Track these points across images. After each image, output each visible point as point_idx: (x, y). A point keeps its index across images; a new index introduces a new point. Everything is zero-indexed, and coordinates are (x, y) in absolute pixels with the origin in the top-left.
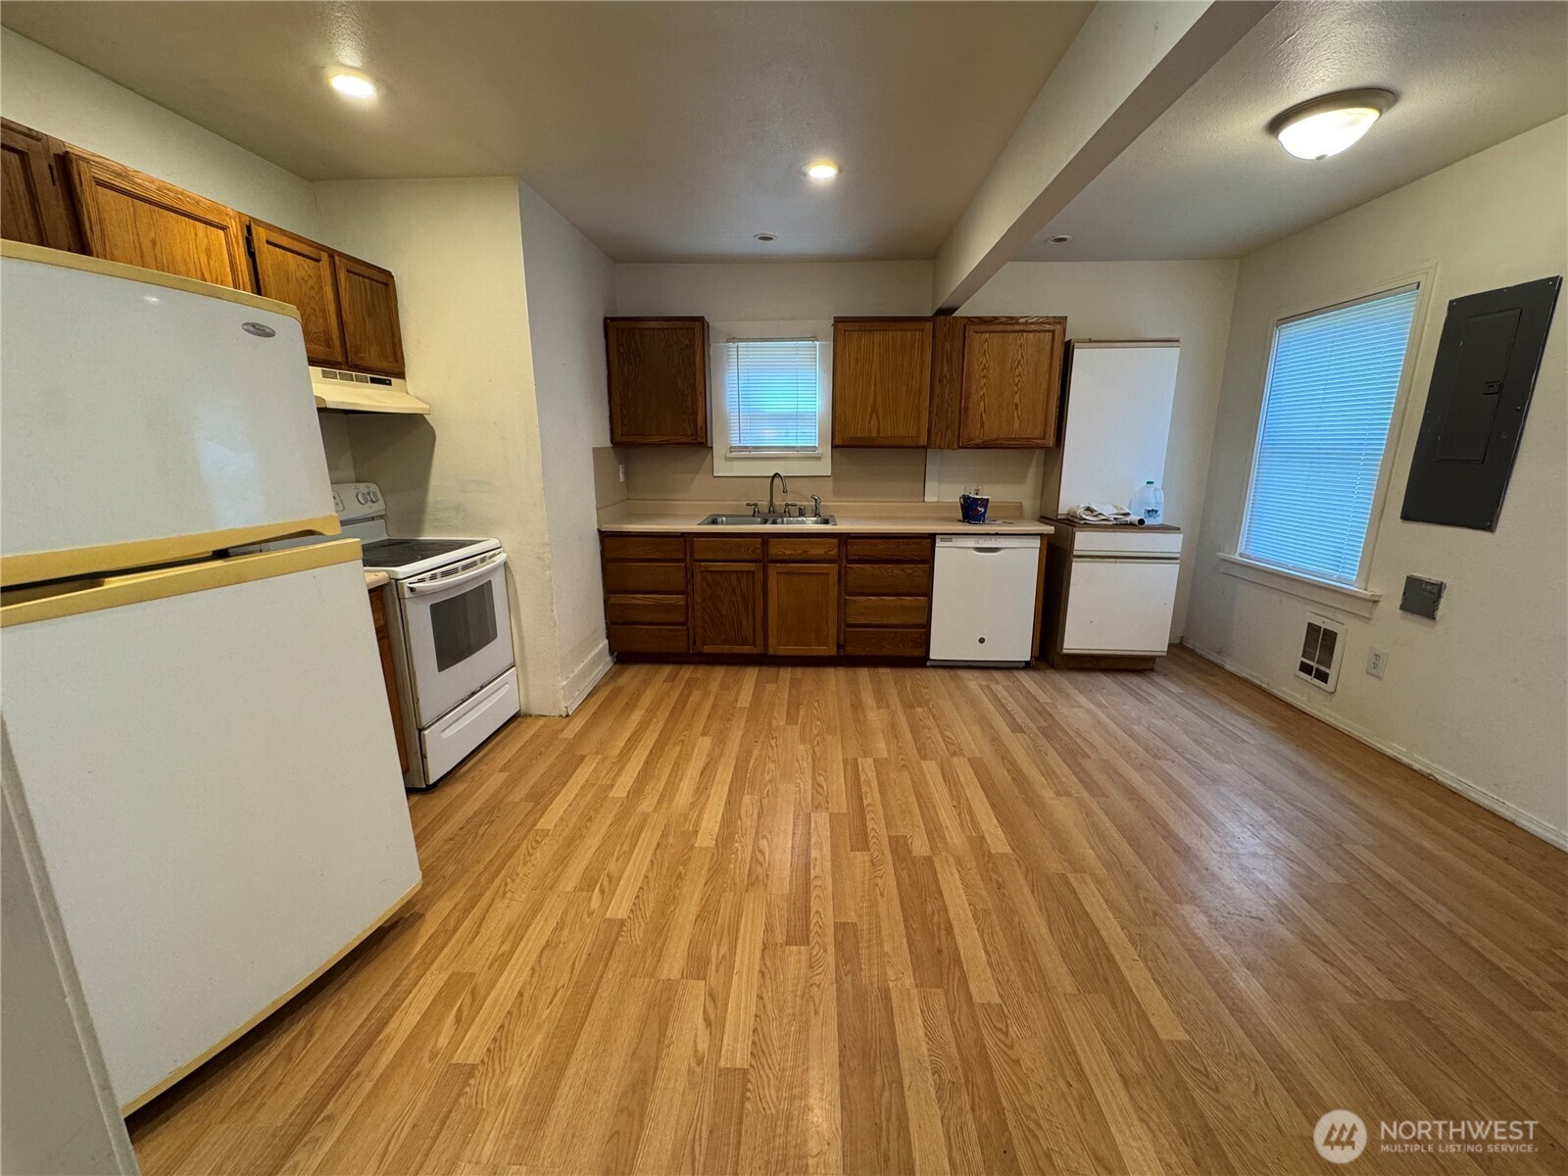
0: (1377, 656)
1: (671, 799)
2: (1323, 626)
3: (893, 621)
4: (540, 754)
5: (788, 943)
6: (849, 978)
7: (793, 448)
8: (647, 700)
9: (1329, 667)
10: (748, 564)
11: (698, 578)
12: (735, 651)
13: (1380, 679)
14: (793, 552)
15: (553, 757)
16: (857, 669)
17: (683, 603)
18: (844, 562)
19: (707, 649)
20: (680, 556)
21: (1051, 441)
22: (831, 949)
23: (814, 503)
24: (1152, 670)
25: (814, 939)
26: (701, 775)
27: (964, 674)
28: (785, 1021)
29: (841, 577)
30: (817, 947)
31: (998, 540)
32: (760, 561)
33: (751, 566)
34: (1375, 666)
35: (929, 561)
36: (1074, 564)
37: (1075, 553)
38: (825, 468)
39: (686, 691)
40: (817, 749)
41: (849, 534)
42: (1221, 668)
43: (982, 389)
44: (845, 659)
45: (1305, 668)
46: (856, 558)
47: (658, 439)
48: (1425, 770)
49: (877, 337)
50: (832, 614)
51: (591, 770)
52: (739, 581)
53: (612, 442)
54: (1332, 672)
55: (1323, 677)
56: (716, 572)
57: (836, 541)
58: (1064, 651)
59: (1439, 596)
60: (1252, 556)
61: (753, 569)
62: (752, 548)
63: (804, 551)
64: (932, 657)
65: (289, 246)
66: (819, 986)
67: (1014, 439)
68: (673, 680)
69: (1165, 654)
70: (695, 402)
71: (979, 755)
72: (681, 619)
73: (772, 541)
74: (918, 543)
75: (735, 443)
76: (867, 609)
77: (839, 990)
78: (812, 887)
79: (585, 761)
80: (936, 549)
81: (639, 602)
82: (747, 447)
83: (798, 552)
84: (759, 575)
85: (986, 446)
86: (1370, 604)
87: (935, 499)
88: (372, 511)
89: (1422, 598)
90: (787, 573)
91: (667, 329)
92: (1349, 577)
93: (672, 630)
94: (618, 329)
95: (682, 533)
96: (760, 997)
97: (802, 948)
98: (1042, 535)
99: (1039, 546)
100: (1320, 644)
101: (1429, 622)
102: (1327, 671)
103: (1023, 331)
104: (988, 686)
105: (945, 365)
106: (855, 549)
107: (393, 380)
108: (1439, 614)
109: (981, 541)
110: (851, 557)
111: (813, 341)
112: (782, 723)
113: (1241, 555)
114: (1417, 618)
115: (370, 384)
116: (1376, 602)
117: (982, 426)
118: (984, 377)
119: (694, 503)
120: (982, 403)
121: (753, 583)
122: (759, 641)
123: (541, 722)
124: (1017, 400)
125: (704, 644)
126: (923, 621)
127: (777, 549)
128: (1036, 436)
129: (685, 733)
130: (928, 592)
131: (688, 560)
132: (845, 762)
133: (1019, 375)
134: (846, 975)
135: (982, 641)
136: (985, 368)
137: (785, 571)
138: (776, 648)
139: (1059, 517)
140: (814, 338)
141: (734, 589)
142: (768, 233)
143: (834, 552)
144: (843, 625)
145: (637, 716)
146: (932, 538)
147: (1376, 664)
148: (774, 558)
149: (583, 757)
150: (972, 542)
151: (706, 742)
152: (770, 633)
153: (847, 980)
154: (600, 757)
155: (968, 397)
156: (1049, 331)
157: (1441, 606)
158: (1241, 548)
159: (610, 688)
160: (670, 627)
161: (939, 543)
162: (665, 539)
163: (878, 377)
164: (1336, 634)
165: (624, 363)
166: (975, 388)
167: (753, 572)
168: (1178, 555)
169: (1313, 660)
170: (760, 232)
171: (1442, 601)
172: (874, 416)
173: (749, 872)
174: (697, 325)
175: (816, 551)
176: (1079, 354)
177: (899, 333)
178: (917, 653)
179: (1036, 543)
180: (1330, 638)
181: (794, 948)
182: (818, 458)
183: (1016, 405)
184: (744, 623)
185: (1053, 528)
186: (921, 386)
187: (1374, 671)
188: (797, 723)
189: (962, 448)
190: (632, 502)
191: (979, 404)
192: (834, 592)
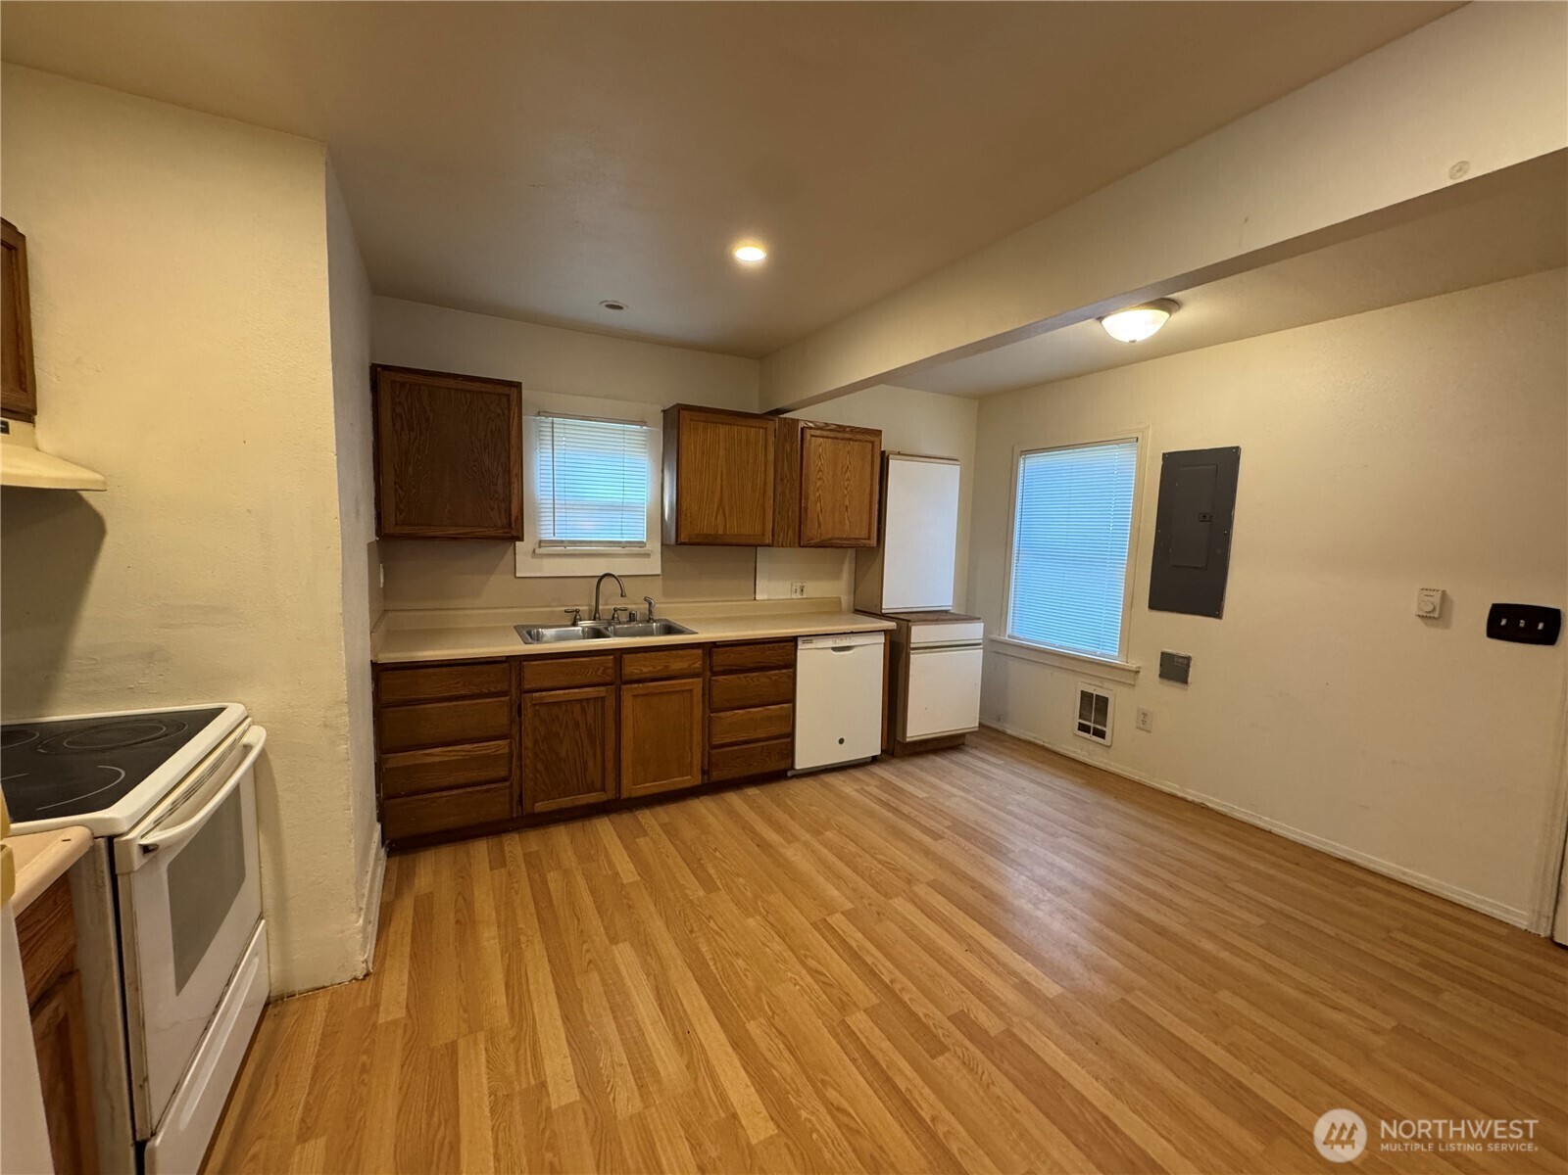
0: (1145, 715)
1: (655, 1073)
2: (1095, 693)
3: (761, 734)
4: (364, 1069)
7: (619, 543)
8: (485, 904)
9: (1105, 726)
10: (597, 689)
11: (528, 714)
12: (578, 803)
13: (1150, 732)
14: (651, 669)
15: (395, 1069)
16: (722, 795)
17: (506, 750)
18: (708, 674)
19: (540, 807)
20: (504, 687)
21: (874, 542)
23: (647, 606)
24: (963, 744)
26: (662, 1010)
27: (831, 779)
29: (707, 692)
31: (853, 639)
32: (611, 684)
33: (601, 691)
34: (1144, 722)
35: (792, 665)
36: (911, 656)
37: (912, 646)
38: (654, 565)
39: (536, 877)
40: (771, 918)
41: (715, 642)
42: (1004, 733)
43: (818, 490)
44: (711, 787)
45: (1083, 728)
46: (721, 668)
47: (452, 531)
48: (1196, 800)
49: (722, 430)
50: (697, 737)
51: (483, 1068)
52: (584, 711)
53: (377, 534)
54: (1108, 730)
55: (1101, 734)
56: (554, 703)
57: (700, 651)
58: (908, 740)
59: (1188, 666)
60: (1022, 637)
61: (603, 694)
62: (602, 668)
63: (666, 666)
64: (797, 767)
67: (845, 539)
68: (503, 864)
69: (977, 729)
70: (508, 484)
71: (932, 877)
72: (503, 773)
73: (627, 657)
74: (783, 647)
75: (547, 536)
76: (734, 724)
79: (461, 1053)
80: (799, 652)
81: (437, 759)
82: (562, 542)
83: (658, 668)
84: (611, 702)
85: (822, 545)
86: (1133, 674)
87: (766, 597)
89: (1175, 669)
90: (645, 695)
91: (470, 391)
92: (1110, 651)
93: (488, 791)
94: (393, 382)
95: (507, 657)
98: (886, 632)
99: (883, 641)
100: (1094, 711)
101: (1183, 686)
102: (1104, 729)
103: (850, 439)
104: (862, 789)
105: (786, 465)
106: (720, 659)
108: (1189, 679)
109: (838, 641)
110: (715, 669)
111: (642, 426)
112: (701, 893)
113: (1009, 637)
114: (1171, 683)
116: (1137, 672)
117: (819, 526)
118: (820, 479)
119: (489, 611)
120: (818, 504)
121: (603, 714)
122: (610, 784)
123: (322, 1003)
124: (847, 503)
126: (789, 730)
127: (632, 668)
128: (863, 537)
129: (585, 947)
130: (790, 698)
131: (513, 691)
132: (814, 925)
133: (848, 480)
135: (841, 741)
136: (820, 470)
137: (641, 692)
138: (631, 788)
139: (883, 611)
140: (642, 423)
141: (577, 724)
142: (621, 302)
143: (698, 665)
144: (707, 747)
145: (490, 939)
146: (793, 641)
147: (1144, 719)
148: (628, 678)
149: (452, 1048)
150: (830, 643)
151: (625, 955)
152: (624, 770)
154: (481, 1036)
155: (807, 498)
156: (870, 442)
157: (1190, 674)
158: (1009, 631)
159: (408, 903)
160: (485, 787)
161: (800, 646)
162: (480, 668)
163: (725, 471)
164: (1107, 699)
165: (402, 429)
166: (812, 488)
167: (603, 698)
168: (981, 641)
169: (1090, 721)
170: (612, 299)
171: (1191, 669)
172: (721, 511)
174: (514, 391)
175: (678, 664)
176: (894, 465)
177: (744, 430)
178: (782, 765)
179: (881, 639)
180: (1102, 704)
182: (647, 555)
183: (847, 507)
184: (591, 763)
185: (895, 624)
186: (765, 484)
187: (1142, 726)
188: (720, 889)
189: (802, 547)
190: (390, 614)
191: (816, 504)
192: (698, 711)
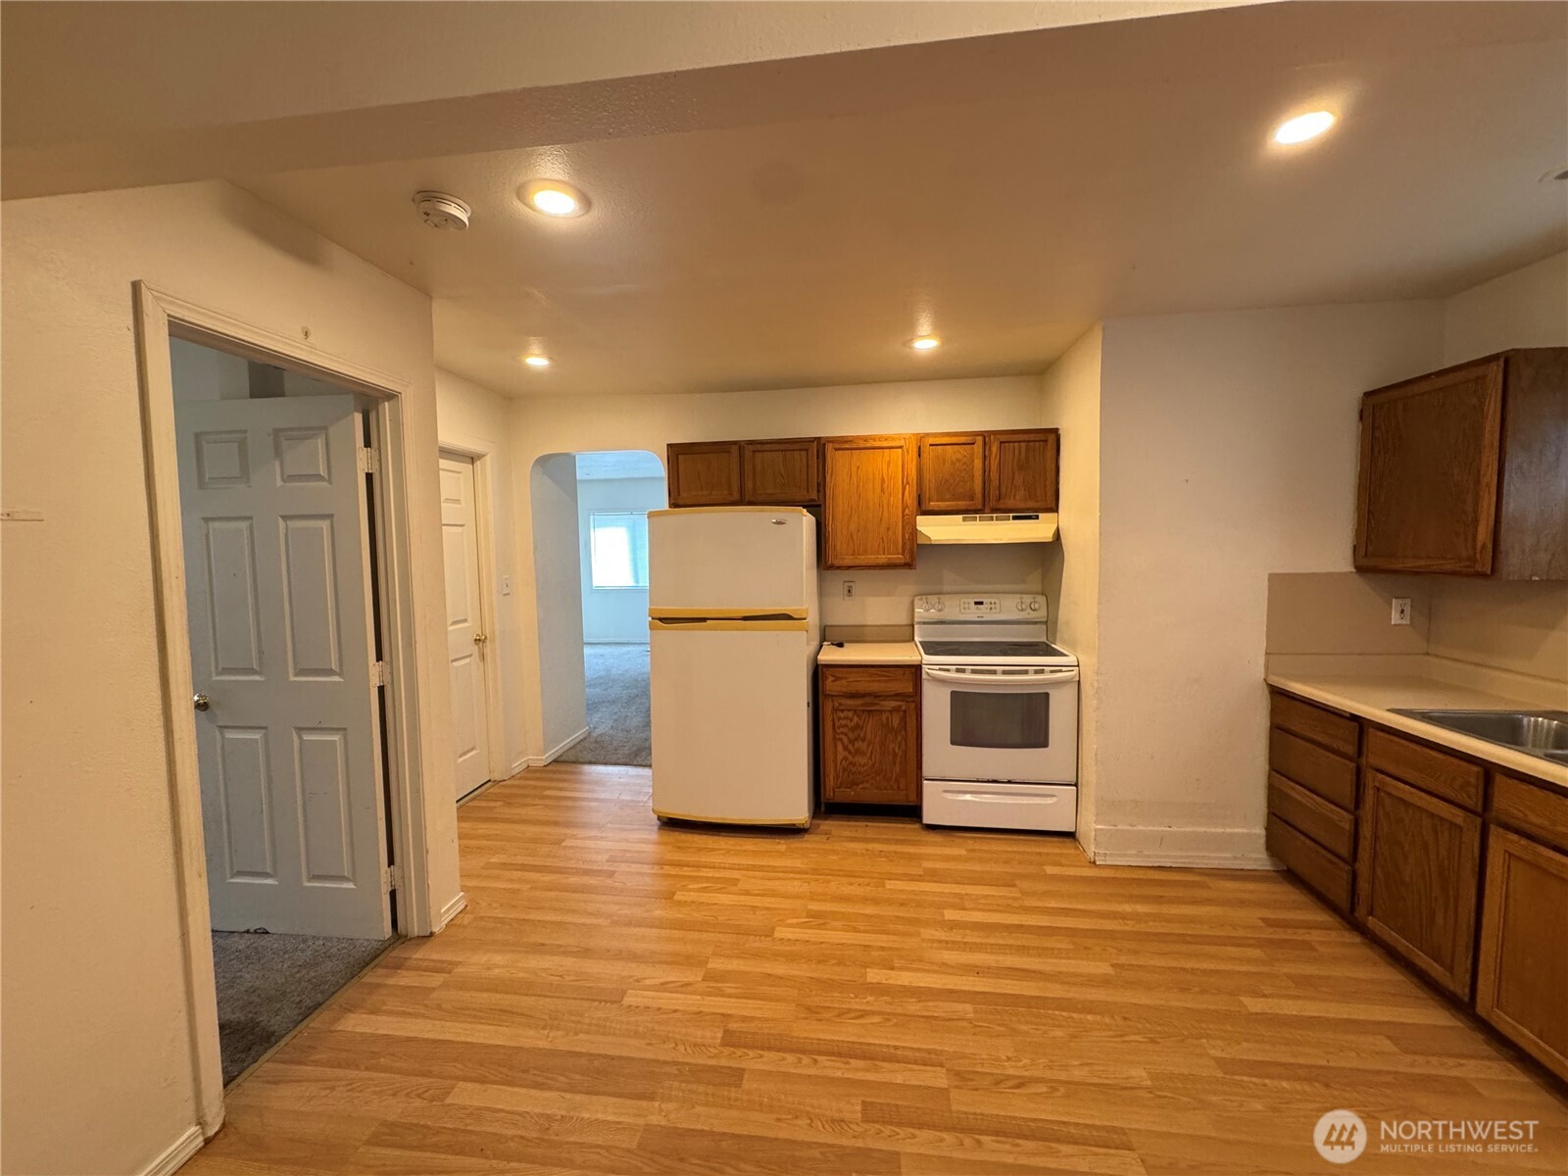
5: (726, 1031)
6: (676, 1072)
22: (713, 1062)
25: (727, 1050)
28: (649, 1025)
30: (716, 1051)
65: (954, 442)
66: (674, 1049)
77: (665, 1063)
78: (801, 1056)
88: (1029, 616)
96: (676, 1011)
97: (719, 1041)
107: (1040, 515)
115: (1011, 521)
125: (1371, 913)
134: (678, 1070)
153: (674, 1070)
173: (829, 1007)
181: (720, 1035)
